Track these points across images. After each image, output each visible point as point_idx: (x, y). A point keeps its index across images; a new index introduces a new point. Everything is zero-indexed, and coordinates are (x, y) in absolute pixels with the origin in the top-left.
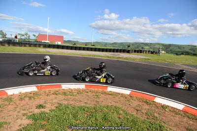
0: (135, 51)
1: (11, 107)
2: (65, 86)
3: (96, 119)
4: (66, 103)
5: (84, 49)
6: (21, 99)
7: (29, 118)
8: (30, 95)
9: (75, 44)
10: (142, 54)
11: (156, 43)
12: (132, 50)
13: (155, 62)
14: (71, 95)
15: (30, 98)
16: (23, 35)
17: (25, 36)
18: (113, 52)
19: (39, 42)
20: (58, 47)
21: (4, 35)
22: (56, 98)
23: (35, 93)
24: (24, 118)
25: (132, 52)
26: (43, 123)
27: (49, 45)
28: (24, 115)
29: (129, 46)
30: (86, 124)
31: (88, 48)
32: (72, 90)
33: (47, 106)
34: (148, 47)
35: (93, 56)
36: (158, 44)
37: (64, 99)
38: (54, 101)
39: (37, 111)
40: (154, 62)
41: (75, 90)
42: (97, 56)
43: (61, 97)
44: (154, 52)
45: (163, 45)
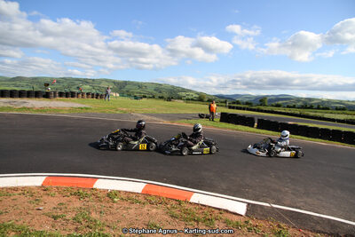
0: (61, 95)
10: (75, 99)
11: (102, 80)
12: (55, 93)
13: (98, 112)
18: (11, 97)
25: (55, 96)
29: (48, 85)
34: (88, 87)
36: (106, 80)
40: (96, 114)
44: (97, 95)
45: (114, 82)
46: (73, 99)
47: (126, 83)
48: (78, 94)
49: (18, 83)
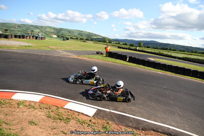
0: (16, 36)
10: (25, 39)
11: (47, 27)
12: (11, 35)
25: (12, 37)
29: (7, 30)
36: (50, 27)
45: (54, 29)
46: (23, 39)
47: (61, 29)
48: (27, 36)
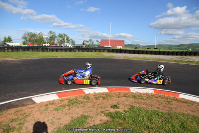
1: (90, 104)
2: (134, 90)
3: (172, 125)
4: (138, 106)
5: (147, 53)
6: (96, 99)
7: (107, 115)
8: (103, 96)
9: (136, 48)
14: (141, 99)
15: (104, 98)
16: (88, 42)
17: (90, 42)
18: (181, 55)
19: (102, 47)
20: (121, 51)
21: (73, 43)
22: (127, 100)
23: (107, 94)
24: (103, 115)
26: (121, 121)
27: (113, 50)
28: (102, 112)
30: (162, 128)
31: (151, 51)
32: (141, 94)
33: (121, 107)
35: (157, 60)
37: (135, 102)
38: (126, 103)
39: (112, 110)
41: (144, 94)
42: (162, 60)
43: (131, 100)
49: (181, 48)
